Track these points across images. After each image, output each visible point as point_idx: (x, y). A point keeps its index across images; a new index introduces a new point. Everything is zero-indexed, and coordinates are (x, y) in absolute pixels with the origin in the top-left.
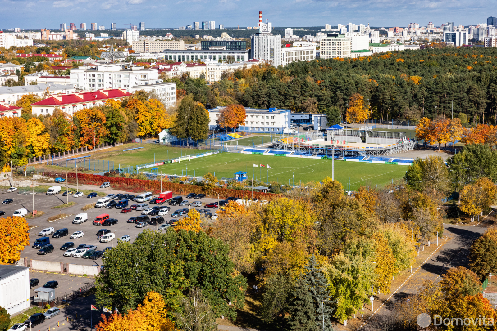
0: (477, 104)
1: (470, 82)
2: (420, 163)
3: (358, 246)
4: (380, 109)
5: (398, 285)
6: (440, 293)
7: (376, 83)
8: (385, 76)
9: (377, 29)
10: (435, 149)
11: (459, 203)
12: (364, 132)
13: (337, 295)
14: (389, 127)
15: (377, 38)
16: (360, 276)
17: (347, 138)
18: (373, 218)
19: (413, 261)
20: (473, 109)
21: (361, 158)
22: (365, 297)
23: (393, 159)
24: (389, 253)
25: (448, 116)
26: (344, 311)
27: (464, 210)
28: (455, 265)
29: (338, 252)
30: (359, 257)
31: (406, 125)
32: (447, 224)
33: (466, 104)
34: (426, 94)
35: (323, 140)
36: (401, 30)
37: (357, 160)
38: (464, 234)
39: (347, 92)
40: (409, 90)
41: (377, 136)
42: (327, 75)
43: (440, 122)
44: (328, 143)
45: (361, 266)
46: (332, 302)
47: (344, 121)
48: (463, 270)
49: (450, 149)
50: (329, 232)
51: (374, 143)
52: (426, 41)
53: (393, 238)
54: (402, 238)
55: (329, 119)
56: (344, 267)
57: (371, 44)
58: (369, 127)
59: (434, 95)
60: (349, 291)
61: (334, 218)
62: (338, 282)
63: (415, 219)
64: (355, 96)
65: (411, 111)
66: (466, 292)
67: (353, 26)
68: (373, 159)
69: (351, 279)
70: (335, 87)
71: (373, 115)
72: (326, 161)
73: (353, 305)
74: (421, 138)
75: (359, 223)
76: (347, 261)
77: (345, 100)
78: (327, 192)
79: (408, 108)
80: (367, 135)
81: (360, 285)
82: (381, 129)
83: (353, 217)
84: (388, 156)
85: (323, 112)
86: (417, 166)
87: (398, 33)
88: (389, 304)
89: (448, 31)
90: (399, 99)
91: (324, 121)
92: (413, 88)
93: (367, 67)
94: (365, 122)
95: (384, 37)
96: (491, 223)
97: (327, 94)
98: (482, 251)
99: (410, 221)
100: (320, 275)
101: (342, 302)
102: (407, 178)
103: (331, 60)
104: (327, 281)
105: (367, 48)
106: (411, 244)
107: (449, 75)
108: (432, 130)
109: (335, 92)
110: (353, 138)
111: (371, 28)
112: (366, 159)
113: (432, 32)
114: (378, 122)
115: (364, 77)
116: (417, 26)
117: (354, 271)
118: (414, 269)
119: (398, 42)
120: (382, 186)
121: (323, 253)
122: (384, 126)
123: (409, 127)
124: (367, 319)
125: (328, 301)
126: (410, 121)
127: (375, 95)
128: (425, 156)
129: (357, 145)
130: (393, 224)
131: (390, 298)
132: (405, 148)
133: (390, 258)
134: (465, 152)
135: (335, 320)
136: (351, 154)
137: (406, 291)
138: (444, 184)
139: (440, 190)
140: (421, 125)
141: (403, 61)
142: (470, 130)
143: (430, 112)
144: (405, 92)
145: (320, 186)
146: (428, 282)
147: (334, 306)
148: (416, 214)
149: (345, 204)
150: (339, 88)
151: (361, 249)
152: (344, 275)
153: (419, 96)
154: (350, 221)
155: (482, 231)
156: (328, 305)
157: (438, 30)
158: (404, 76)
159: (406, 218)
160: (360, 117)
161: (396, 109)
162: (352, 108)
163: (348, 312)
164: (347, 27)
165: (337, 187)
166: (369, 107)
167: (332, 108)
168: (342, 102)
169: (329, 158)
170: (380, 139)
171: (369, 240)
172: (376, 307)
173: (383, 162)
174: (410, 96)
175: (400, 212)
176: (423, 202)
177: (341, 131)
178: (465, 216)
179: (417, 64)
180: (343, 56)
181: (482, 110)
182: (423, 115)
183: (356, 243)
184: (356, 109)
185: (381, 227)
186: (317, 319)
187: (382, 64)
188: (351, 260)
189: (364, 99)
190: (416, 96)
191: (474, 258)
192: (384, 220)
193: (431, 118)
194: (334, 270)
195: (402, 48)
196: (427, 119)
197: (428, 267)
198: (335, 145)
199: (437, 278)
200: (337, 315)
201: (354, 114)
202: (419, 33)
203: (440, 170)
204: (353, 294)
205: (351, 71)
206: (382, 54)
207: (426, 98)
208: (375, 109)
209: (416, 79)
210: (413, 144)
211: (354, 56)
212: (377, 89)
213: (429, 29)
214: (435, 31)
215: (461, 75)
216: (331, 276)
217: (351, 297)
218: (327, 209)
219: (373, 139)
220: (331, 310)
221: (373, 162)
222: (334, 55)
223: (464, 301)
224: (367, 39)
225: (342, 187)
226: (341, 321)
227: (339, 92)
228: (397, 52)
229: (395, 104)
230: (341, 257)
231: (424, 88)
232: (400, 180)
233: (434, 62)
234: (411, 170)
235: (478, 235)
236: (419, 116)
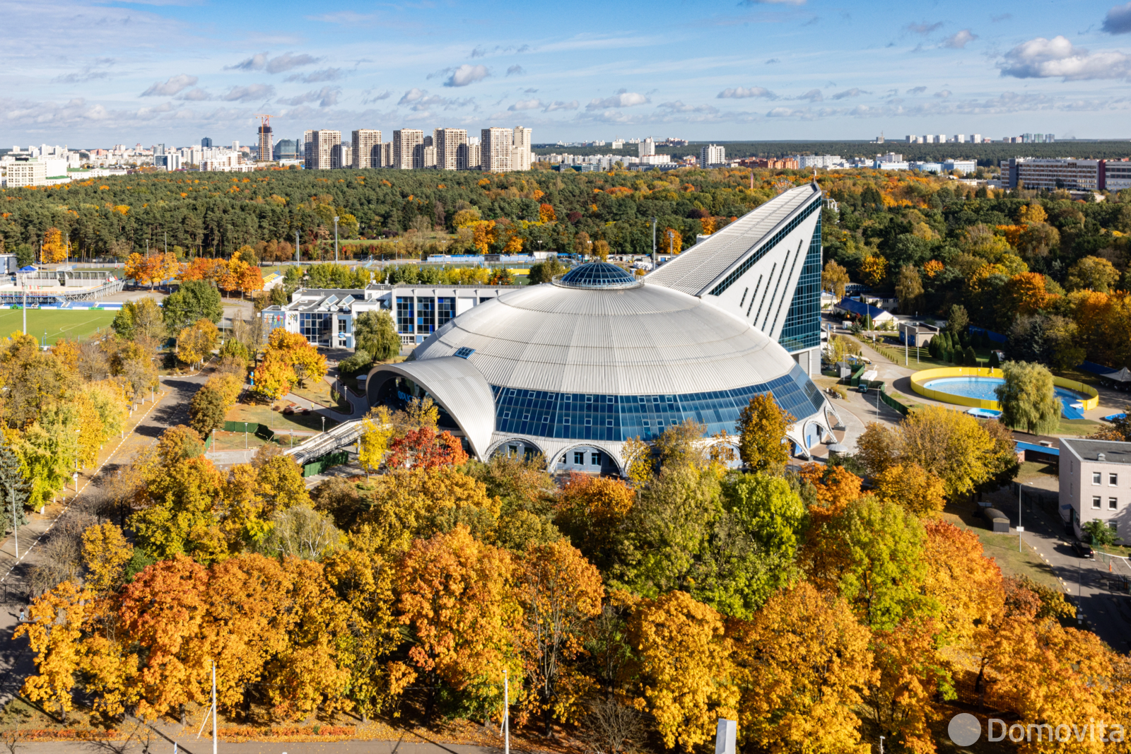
0: (194, 236)
1: (185, 211)
2: (132, 309)
3: (56, 413)
4: (82, 245)
5: (107, 455)
6: (157, 460)
7: (76, 215)
8: (88, 205)
9: (76, 151)
10: (147, 289)
11: (176, 350)
12: (62, 274)
13: (30, 478)
14: (93, 266)
15: (76, 161)
16: (60, 450)
17: (41, 282)
18: (76, 377)
19: (124, 424)
20: (189, 242)
21: (59, 304)
22: (67, 474)
23: (98, 303)
24: (95, 417)
25: (162, 251)
26: (40, 497)
27: (182, 358)
28: (173, 424)
29: (32, 423)
30: (58, 426)
31: (113, 262)
32: (164, 375)
33: (181, 235)
34: (136, 225)
35: (12, 285)
36: (105, 152)
37: (55, 308)
38: (182, 386)
39: (41, 226)
40: (115, 222)
41: (79, 277)
42: (15, 206)
43: (152, 257)
44: (19, 288)
45: (62, 437)
46: (25, 486)
47: (38, 260)
48: (183, 429)
49: (164, 289)
50: (20, 399)
51: (73, 287)
52: (134, 166)
53: (100, 400)
54: (111, 397)
55: (18, 260)
56: (39, 441)
57: (70, 169)
58: (68, 267)
59: (144, 227)
60: (46, 470)
61: (26, 380)
62: (33, 460)
63: (126, 374)
64: (51, 230)
65: (117, 246)
66: (186, 455)
67: (47, 149)
68: (74, 304)
69: (48, 454)
70: (26, 222)
71: (73, 253)
72: (15, 311)
73: (52, 486)
74: (130, 276)
75: (57, 384)
76: (44, 433)
77: (38, 236)
78: (18, 349)
79: (114, 242)
80: (67, 277)
81: (60, 461)
82: (83, 269)
83: (51, 380)
84: (92, 301)
85: (12, 252)
86: (127, 311)
87: (102, 157)
88: (96, 481)
89: (159, 154)
90: (104, 233)
91: (13, 262)
92: (120, 220)
93: (66, 197)
94: (65, 261)
95: (84, 161)
96: (212, 370)
97: (16, 229)
98: (204, 404)
99: (120, 377)
100: (9, 454)
101: (38, 485)
102: (115, 325)
103: (20, 189)
104: (19, 462)
105: (65, 174)
106: (122, 403)
107: (161, 203)
108: (143, 268)
109: (26, 227)
110: (49, 281)
111: (69, 150)
112: (66, 306)
113: (140, 155)
114: (79, 260)
115: (62, 208)
116: (123, 148)
117: (51, 445)
118: (125, 434)
119: (102, 166)
120: (85, 337)
121: (13, 425)
122: (86, 265)
123: (116, 265)
124: (70, 502)
125: (20, 485)
126: (117, 258)
127: (76, 229)
128: (136, 298)
129: (54, 289)
130: (99, 382)
131: (97, 472)
132: (113, 290)
133: (97, 424)
134: (183, 291)
135: (28, 509)
136: (46, 301)
137: (115, 462)
138: (160, 330)
139: (154, 337)
140: (131, 262)
141: (107, 188)
142: (187, 265)
143: (141, 246)
144: (112, 225)
145: (9, 343)
146: (143, 448)
147: (27, 491)
148: (126, 367)
149: (39, 362)
150: (31, 222)
151: (61, 417)
152: (41, 452)
153: (128, 228)
154: (47, 382)
155: (202, 381)
156: (20, 491)
157: (147, 153)
158: (109, 206)
159: (115, 373)
160: (57, 256)
161: (100, 244)
162: (47, 246)
163: (46, 496)
164: (40, 149)
165: (30, 343)
166: (68, 242)
167: (22, 246)
168: (35, 238)
169: (20, 307)
170: (82, 281)
171: (70, 404)
172: (80, 486)
173: (87, 308)
174: (116, 229)
175: (106, 367)
176: (135, 352)
177: (33, 274)
178: (184, 365)
179: (124, 192)
180: (36, 183)
181: (199, 242)
182: (133, 251)
183: (55, 409)
184: (53, 246)
185: (85, 387)
186: (6, 511)
187: (82, 191)
188: (48, 431)
189: (62, 235)
190: (123, 228)
191: (195, 414)
192: (89, 378)
193: (142, 254)
194: (28, 446)
195: (107, 173)
196: (137, 255)
197: (143, 430)
198: (27, 291)
199: (154, 442)
200: (31, 502)
201: (50, 252)
202: (126, 156)
203: (154, 313)
204: (51, 472)
205: (45, 201)
206: (83, 181)
207: (136, 231)
208: (76, 245)
209: (123, 208)
210: (122, 284)
211: (49, 183)
212: (78, 221)
213: (138, 152)
214: (144, 153)
215: (174, 203)
216: (25, 454)
217: (49, 477)
218: (18, 370)
219: (74, 281)
220: (24, 496)
221: (74, 308)
222: (24, 182)
223: (184, 466)
224: (65, 164)
225: (36, 341)
226: (36, 509)
227: (31, 227)
228: (100, 178)
229: (99, 238)
230: (35, 428)
231: (133, 219)
232: (107, 328)
233: (144, 189)
234: (120, 316)
235: (198, 386)
236: (127, 251)
